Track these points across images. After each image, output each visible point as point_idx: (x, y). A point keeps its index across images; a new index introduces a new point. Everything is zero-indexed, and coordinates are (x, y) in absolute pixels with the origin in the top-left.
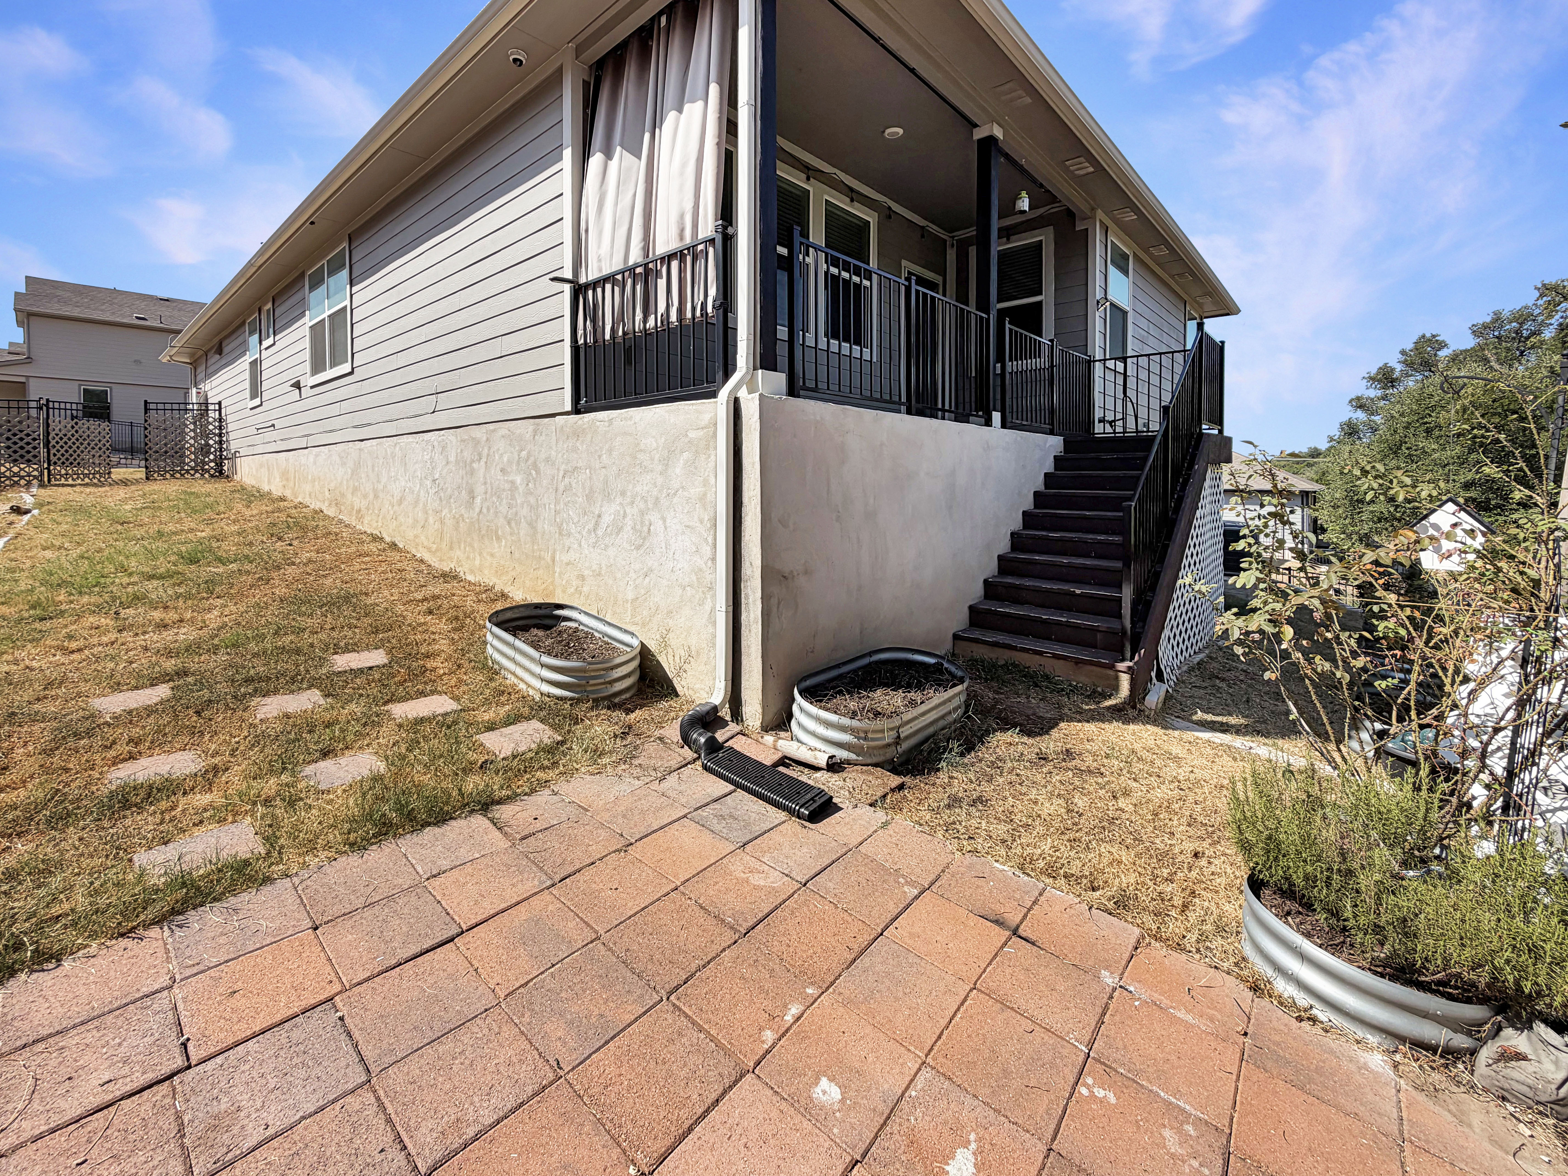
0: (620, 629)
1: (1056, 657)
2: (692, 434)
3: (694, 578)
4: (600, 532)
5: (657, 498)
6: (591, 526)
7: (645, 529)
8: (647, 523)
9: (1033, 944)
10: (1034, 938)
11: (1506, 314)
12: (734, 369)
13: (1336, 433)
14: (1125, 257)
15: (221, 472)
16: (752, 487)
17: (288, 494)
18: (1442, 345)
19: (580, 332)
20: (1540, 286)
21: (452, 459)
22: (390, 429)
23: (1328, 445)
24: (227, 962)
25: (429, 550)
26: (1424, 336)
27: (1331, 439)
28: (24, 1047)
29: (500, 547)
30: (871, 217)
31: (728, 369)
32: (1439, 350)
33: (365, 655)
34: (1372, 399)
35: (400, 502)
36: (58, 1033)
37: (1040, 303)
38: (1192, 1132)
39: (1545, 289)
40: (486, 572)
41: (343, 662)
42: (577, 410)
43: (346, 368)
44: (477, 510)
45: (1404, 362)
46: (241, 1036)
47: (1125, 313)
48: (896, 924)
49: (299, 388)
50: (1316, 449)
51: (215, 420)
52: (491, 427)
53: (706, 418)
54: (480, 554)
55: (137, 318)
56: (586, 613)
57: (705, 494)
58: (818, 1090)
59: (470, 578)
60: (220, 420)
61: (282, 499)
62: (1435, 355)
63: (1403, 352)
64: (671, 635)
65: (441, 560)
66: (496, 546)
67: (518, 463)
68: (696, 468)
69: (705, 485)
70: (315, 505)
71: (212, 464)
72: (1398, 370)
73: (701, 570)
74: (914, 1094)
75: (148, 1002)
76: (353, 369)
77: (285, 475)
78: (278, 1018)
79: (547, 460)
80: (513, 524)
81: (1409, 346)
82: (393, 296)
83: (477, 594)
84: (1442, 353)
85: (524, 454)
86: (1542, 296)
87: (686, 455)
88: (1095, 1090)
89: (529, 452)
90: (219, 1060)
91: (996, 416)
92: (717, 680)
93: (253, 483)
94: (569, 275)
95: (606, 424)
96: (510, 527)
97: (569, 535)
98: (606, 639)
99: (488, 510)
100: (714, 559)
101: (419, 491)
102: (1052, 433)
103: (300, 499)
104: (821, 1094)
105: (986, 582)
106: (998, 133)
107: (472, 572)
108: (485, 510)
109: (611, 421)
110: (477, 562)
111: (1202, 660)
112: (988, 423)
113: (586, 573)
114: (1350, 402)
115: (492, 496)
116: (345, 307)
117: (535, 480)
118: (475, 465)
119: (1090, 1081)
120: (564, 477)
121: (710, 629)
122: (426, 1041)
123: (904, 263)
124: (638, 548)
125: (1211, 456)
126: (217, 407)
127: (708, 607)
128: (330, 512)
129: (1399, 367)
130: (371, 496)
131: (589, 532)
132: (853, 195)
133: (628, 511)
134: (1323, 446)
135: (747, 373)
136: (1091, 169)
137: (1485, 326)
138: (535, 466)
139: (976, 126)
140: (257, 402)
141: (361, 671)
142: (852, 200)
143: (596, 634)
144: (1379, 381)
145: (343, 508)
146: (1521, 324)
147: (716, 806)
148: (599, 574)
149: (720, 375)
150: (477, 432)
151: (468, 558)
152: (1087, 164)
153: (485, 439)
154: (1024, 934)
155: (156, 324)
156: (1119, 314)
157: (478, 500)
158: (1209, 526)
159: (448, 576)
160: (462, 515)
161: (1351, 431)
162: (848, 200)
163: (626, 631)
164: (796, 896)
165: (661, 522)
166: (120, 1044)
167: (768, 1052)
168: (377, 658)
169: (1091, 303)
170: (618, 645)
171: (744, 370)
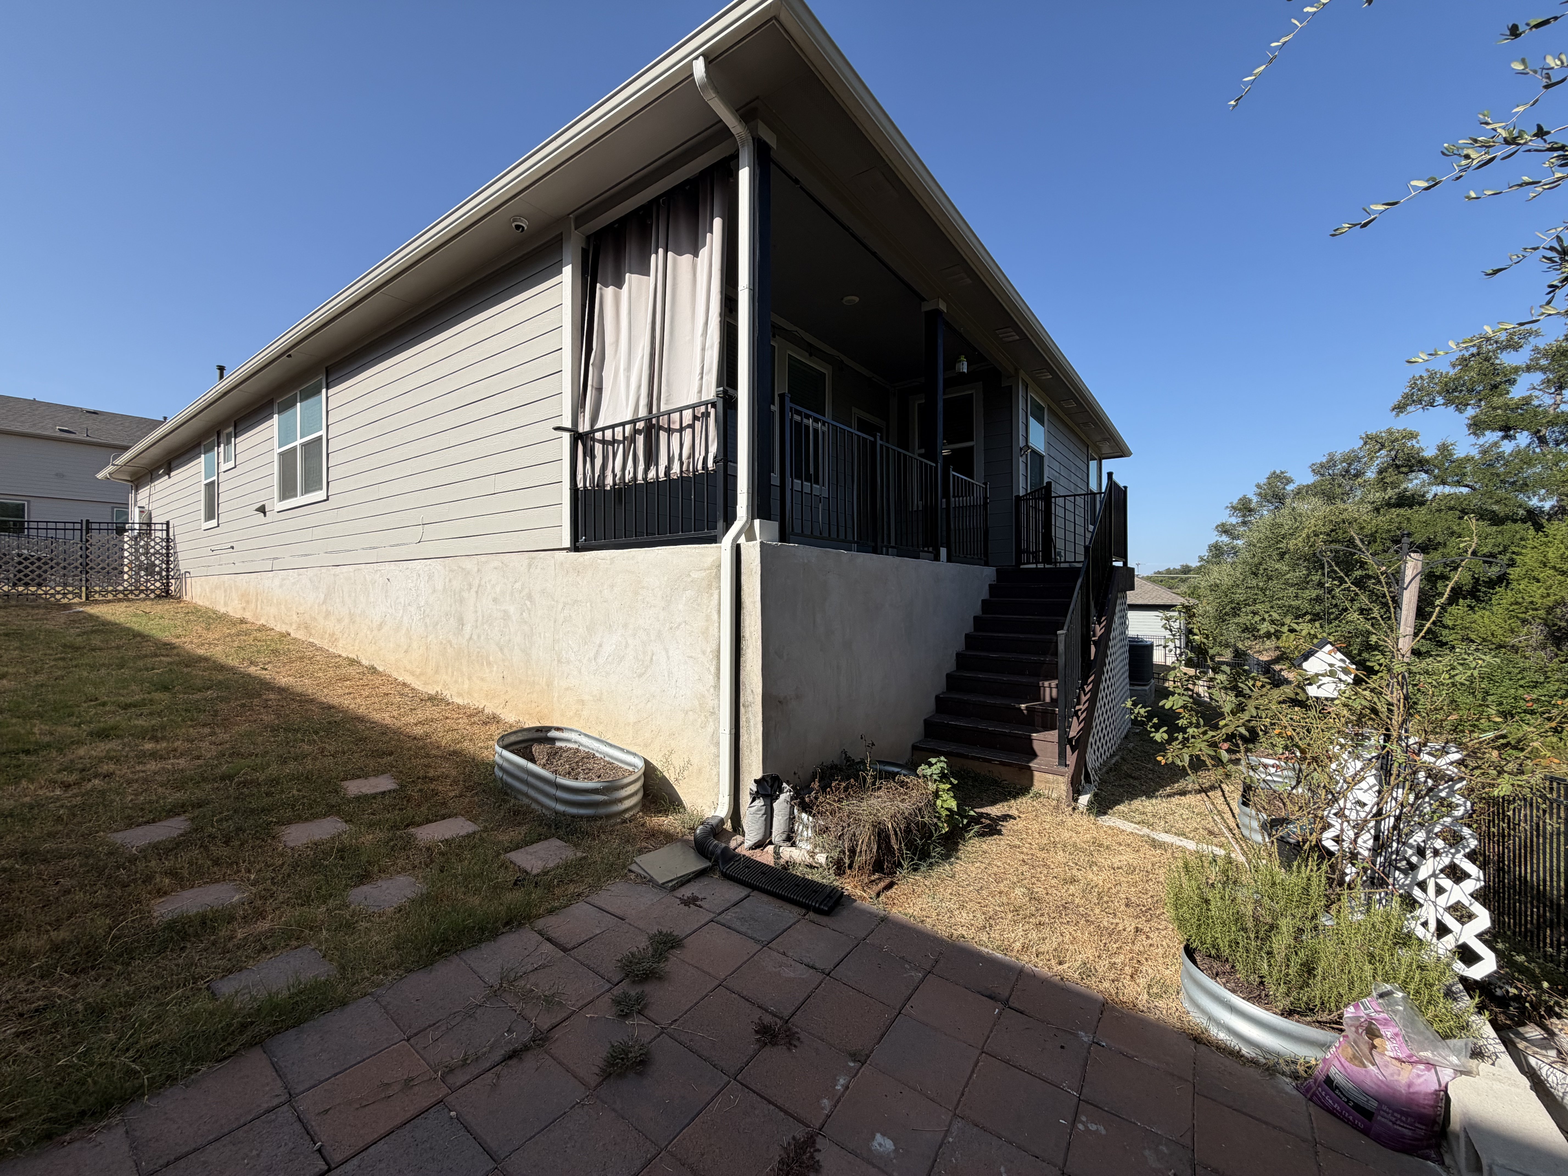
0: (622, 750)
1: (1003, 764)
2: (695, 575)
3: (696, 703)
4: (601, 661)
5: (660, 631)
6: (592, 655)
7: (648, 658)
8: (650, 654)
9: (1021, 1013)
10: (1022, 1009)
11: (1338, 456)
12: (734, 518)
13: (1205, 553)
14: (1041, 409)
15: (167, 592)
16: (753, 623)
17: (248, 616)
18: (1289, 481)
19: (580, 476)
20: (1364, 436)
21: (440, 587)
22: (372, 556)
23: (1199, 564)
24: (335, 1075)
25: (412, 673)
26: (1274, 473)
27: (1201, 559)
28: (168, 1164)
29: (491, 672)
30: (825, 369)
31: (730, 518)
32: (1287, 484)
33: (373, 781)
34: (1234, 526)
35: (380, 627)
36: (195, 1150)
37: (972, 447)
38: (1166, 1151)
39: (1368, 439)
40: (476, 695)
41: (354, 788)
42: (576, 547)
43: (321, 495)
44: (467, 637)
45: (1260, 494)
46: (369, 1139)
47: (1041, 457)
48: (910, 1003)
49: (265, 513)
50: (1187, 566)
51: (162, 540)
52: (483, 558)
53: (709, 560)
54: (470, 678)
55: (61, 430)
56: (586, 735)
57: (707, 629)
58: (875, 1143)
59: (459, 701)
60: (168, 540)
61: (242, 621)
62: (1284, 489)
63: (1258, 486)
64: (673, 756)
65: (425, 684)
66: (487, 671)
67: (512, 594)
68: (698, 605)
69: (707, 621)
70: (280, 628)
71: (158, 584)
72: (1255, 501)
73: (704, 696)
74: (951, 1140)
75: (272, 1116)
76: (328, 497)
77: (245, 597)
78: (398, 1121)
79: (543, 591)
80: (506, 650)
81: (1263, 481)
82: (376, 429)
83: (470, 716)
84: (1290, 488)
85: (518, 585)
86: (1365, 443)
87: (688, 593)
88: (1089, 1125)
89: (523, 585)
90: (356, 1161)
91: (943, 551)
92: (721, 796)
93: (207, 604)
94: (569, 425)
95: (608, 562)
96: (502, 653)
97: (568, 662)
98: (607, 759)
99: (479, 637)
100: (717, 687)
101: (402, 617)
102: (986, 564)
103: (263, 621)
104: (878, 1147)
105: (937, 697)
106: (943, 307)
107: (460, 695)
108: (475, 637)
109: (612, 560)
110: (466, 686)
111: (1117, 761)
112: (937, 558)
113: (586, 697)
114: (1217, 527)
115: (483, 624)
116: (320, 438)
117: (529, 610)
118: (465, 595)
119: (1084, 1119)
120: (563, 609)
121: (713, 750)
122: (536, 1130)
123: (854, 410)
124: (640, 676)
125: (1120, 586)
126: (165, 527)
127: (710, 729)
128: (300, 635)
129: (1255, 499)
130: (347, 621)
131: (589, 660)
132: (811, 350)
133: (630, 642)
134: (1194, 564)
135: (747, 522)
136: (1017, 337)
137: (1322, 466)
138: (530, 597)
139: (924, 300)
140: (214, 523)
141: (374, 796)
142: (811, 355)
143: (597, 755)
144: (1240, 510)
145: (313, 632)
146: (1350, 465)
147: (736, 909)
148: (600, 700)
149: (720, 524)
150: (468, 563)
151: (456, 682)
152: (1013, 333)
153: (476, 569)
154: (1016, 1005)
155: (82, 437)
156: (1037, 458)
157: (468, 629)
158: (1119, 645)
159: (434, 699)
160: (450, 642)
161: (1217, 551)
162: (807, 354)
163: (628, 752)
164: (823, 985)
165: (664, 653)
166: (258, 1155)
167: (828, 1116)
168: (385, 783)
169: (1015, 450)
170: (620, 765)
171: (745, 519)
